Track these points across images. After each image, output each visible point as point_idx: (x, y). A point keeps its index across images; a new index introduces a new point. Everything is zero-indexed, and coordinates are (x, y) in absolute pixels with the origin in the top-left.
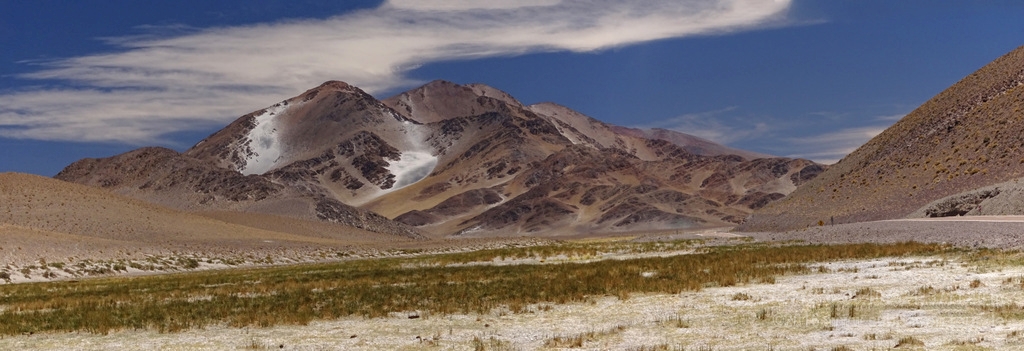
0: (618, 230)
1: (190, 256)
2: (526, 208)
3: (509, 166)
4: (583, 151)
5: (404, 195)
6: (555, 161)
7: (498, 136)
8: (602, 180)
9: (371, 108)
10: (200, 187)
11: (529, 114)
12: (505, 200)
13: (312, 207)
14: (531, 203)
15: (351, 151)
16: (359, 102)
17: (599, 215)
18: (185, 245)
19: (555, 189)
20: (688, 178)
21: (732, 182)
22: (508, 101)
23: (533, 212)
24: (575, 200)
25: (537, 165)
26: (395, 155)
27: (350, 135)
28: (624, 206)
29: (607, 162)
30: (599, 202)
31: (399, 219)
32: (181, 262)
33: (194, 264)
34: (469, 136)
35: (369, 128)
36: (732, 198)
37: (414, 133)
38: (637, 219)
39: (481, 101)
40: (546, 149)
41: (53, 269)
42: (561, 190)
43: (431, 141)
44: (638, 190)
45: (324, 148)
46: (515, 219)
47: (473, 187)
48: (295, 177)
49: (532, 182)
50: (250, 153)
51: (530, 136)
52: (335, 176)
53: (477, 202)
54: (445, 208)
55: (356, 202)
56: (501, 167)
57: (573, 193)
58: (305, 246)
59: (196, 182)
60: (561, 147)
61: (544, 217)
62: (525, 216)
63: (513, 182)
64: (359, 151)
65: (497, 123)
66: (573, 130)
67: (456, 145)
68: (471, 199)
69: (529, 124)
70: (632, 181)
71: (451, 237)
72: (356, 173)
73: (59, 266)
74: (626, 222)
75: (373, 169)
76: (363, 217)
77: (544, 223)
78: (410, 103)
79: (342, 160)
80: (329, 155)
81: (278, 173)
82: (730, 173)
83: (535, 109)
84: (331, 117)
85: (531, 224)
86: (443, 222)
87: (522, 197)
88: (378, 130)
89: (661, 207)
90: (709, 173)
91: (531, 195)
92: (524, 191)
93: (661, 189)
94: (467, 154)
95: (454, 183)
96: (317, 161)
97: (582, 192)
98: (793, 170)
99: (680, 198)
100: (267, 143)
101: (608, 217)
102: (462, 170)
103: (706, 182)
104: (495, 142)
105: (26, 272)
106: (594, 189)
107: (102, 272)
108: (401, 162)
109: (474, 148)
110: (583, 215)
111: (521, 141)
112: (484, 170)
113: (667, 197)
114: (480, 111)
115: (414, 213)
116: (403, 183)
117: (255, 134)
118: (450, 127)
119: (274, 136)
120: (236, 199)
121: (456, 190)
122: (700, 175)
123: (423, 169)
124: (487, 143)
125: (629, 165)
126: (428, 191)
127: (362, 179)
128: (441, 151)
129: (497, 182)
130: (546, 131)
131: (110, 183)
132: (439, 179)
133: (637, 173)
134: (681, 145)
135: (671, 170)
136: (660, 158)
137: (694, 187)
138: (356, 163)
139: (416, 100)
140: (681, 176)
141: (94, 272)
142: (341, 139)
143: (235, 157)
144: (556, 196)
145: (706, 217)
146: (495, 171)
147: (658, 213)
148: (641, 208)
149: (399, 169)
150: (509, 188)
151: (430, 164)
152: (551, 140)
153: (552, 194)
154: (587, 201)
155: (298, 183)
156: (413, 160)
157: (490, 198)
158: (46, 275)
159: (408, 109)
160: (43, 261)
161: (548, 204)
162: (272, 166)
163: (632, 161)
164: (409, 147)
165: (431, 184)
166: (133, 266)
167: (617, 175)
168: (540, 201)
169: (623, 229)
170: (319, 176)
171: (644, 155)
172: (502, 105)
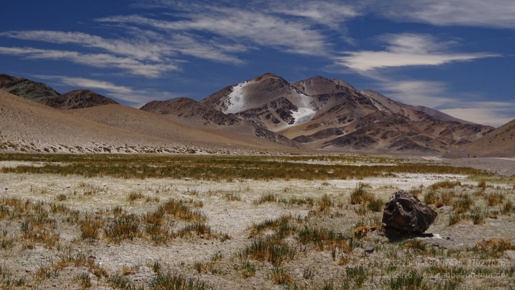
0: (397, 152)
1: (193, 148)
2: (355, 139)
3: (348, 118)
4: (383, 114)
5: (298, 128)
6: (370, 117)
7: (344, 104)
8: (392, 128)
9: (286, 87)
10: (204, 117)
11: (359, 94)
12: (345, 134)
13: (254, 130)
14: (357, 136)
15: (276, 106)
16: (281, 84)
17: (390, 144)
18: (192, 143)
19: (369, 131)
20: (433, 130)
21: (454, 134)
22: (350, 88)
23: (358, 141)
24: (378, 136)
25: (361, 119)
26: (296, 109)
27: (275, 98)
28: (401, 141)
29: (394, 120)
30: (390, 138)
31: (295, 139)
32: (188, 150)
33: (193, 152)
34: (331, 103)
35: (284, 96)
36: (453, 142)
37: (305, 100)
38: (406, 148)
39: (338, 87)
40: (366, 111)
41: (130, 149)
42: (372, 132)
43: (313, 104)
44: (409, 134)
45: (264, 103)
46: (349, 143)
47: (331, 126)
48: (249, 116)
49: (359, 126)
50: (230, 103)
51: (359, 105)
52: (268, 117)
53: (332, 134)
54: (317, 136)
55: (276, 130)
56: (345, 118)
57: (377, 133)
58: (246, 148)
59: (203, 115)
60: (373, 111)
61: (363, 143)
62: (354, 142)
63: (350, 126)
64: (279, 106)
65: (344, 98)
66: (380, 104)
67: (324, 107)
68: (329, 132)
69: (359, 99)
70: (406, 130)
71: (319, 149)
72: (277, 116)
73: (132, 148)
74: (401, 149)
75: (285, 115)
76: (276, 137)
77: (363, 146)
78: (304, 86)
79: (272, 110)
80: (266, 107)
81: (242, 113)
82: (454, 130)
83: (362, 93)
84: (268, 89)
85: (357, 146)
86: (316, 142)
87: (353, 133)
88: (289, 97)
89: (418, 143)
90: (443, 129)
91: (358, 132)
92: (355, 130)
93: (420, 135)
94: (329, 111)
95: (322, 124)
96: (260, 109)
97: (382, 133)
98: (483, 131)
99: (428, 139)
100: (237, 99)
101: (393, 146)
102: (326, 118)
103: (441, 133)
104: (342, 107)
105: (118, 149)
106: (388, 132)
107: (151, 152)
108: (298, 113)
109: (332, 109)
110: (382, 144)
111: (355, 107)
112: (337, 119)
113: (422, 139)
114: (337, 91)
115: (303, 137)
116: (298, 122)
117: (232, 95)
118: (322, 98)
119: (241, 96)
120: (219, 124)
121: (323, 128)
122: (439, 129)
123: (308, 117)
124: (338, 107)
125: (405, 122)
126: (310, 127)
127: (280, 119)
128: (317, 109)
129: (342, 125)
130: (367, 103)
131: (164, 113)
132: (315, 122)
133: (409, 126)
134: (432, 114)
135: (424, 126)
136: (421, 120)
137: (435, 135)
138: (278, 111)
139: (307, 84)
140: (429, 129)
141: (148, 152)
142: (272, 100)
143: (223, 105)
144: (369, 134)
145: (439, 149)
146: (342, 120)
147: (416, 146)
148: (409, 143)
149: (297, 115)
150: (348, 128)
151: (311, 115)
152: (369, 108)
153: (368, 133)
154: (384, 137)
155: (251, 119)
156: (304, 112)
157: (338, 132)
158: (126, 151)
159: (303, 88)
160: (126, 145)
161: (366, 138)
162: (239, 110)
163: (407, 120)
164: (302, 106)
165: (311, 124)
166: (166, 150)
167: (399, 126)
168: (362, 135)
169: (399, 152)
170: (261, 116)
171: (413, 118)
172: (347, 89)
